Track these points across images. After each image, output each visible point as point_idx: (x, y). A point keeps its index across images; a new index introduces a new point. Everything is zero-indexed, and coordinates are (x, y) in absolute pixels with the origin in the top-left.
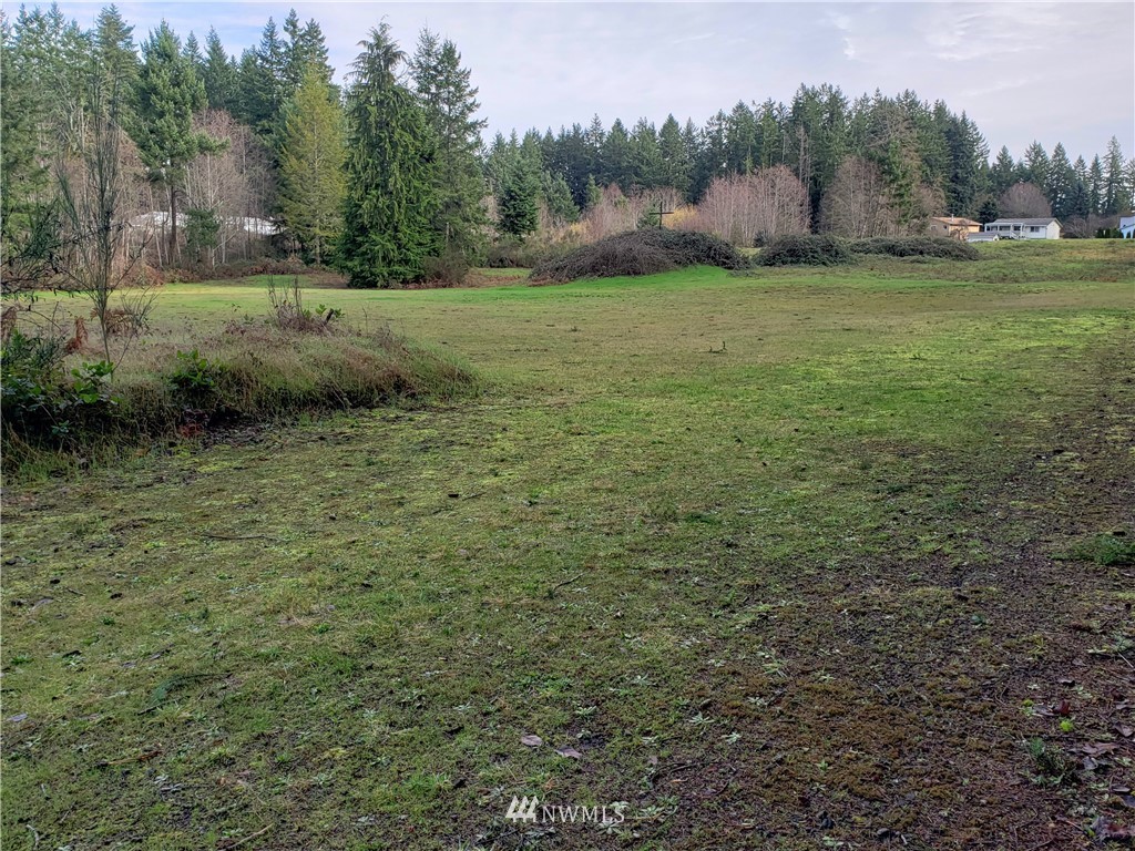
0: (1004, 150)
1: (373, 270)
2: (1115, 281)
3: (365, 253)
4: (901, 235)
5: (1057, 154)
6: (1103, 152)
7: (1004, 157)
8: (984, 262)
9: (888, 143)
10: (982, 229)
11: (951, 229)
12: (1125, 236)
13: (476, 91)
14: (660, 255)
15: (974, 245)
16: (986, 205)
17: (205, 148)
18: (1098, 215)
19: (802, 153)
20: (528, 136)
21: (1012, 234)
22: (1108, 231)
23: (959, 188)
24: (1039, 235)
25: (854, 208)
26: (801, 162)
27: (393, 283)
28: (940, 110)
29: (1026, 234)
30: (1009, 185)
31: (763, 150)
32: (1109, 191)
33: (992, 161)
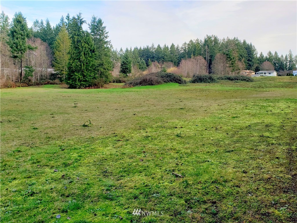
0: (261, 53)
1: (75, 83)
2: (292, 88)
3: (73, 78)
4: (232, 75)
5: (275, 54)
6: (288, 54)
7: (261, 54)
8: (255, 82)
9: (229, 49)
10: (256, 73)
11: (247, 73)
12: (294, 75)
13: (108, 32)
14: (160, 80)
15: (252, 78)
16: (257, 67)
17: (30, 48)
18: (287, 70)
19: (207, 53)
20: (135, 49)
21: (264, 75)
22: (290, 74)
23: (250, 63)
24: (271, 75)
25: (220, 67)
26: (207, 55)
27: (82, 87)
28: (244, 42)
29: (267, 75)
30: (263, 62)
31: (196, 52)
32: (290, 64)
33: (258, 56)
